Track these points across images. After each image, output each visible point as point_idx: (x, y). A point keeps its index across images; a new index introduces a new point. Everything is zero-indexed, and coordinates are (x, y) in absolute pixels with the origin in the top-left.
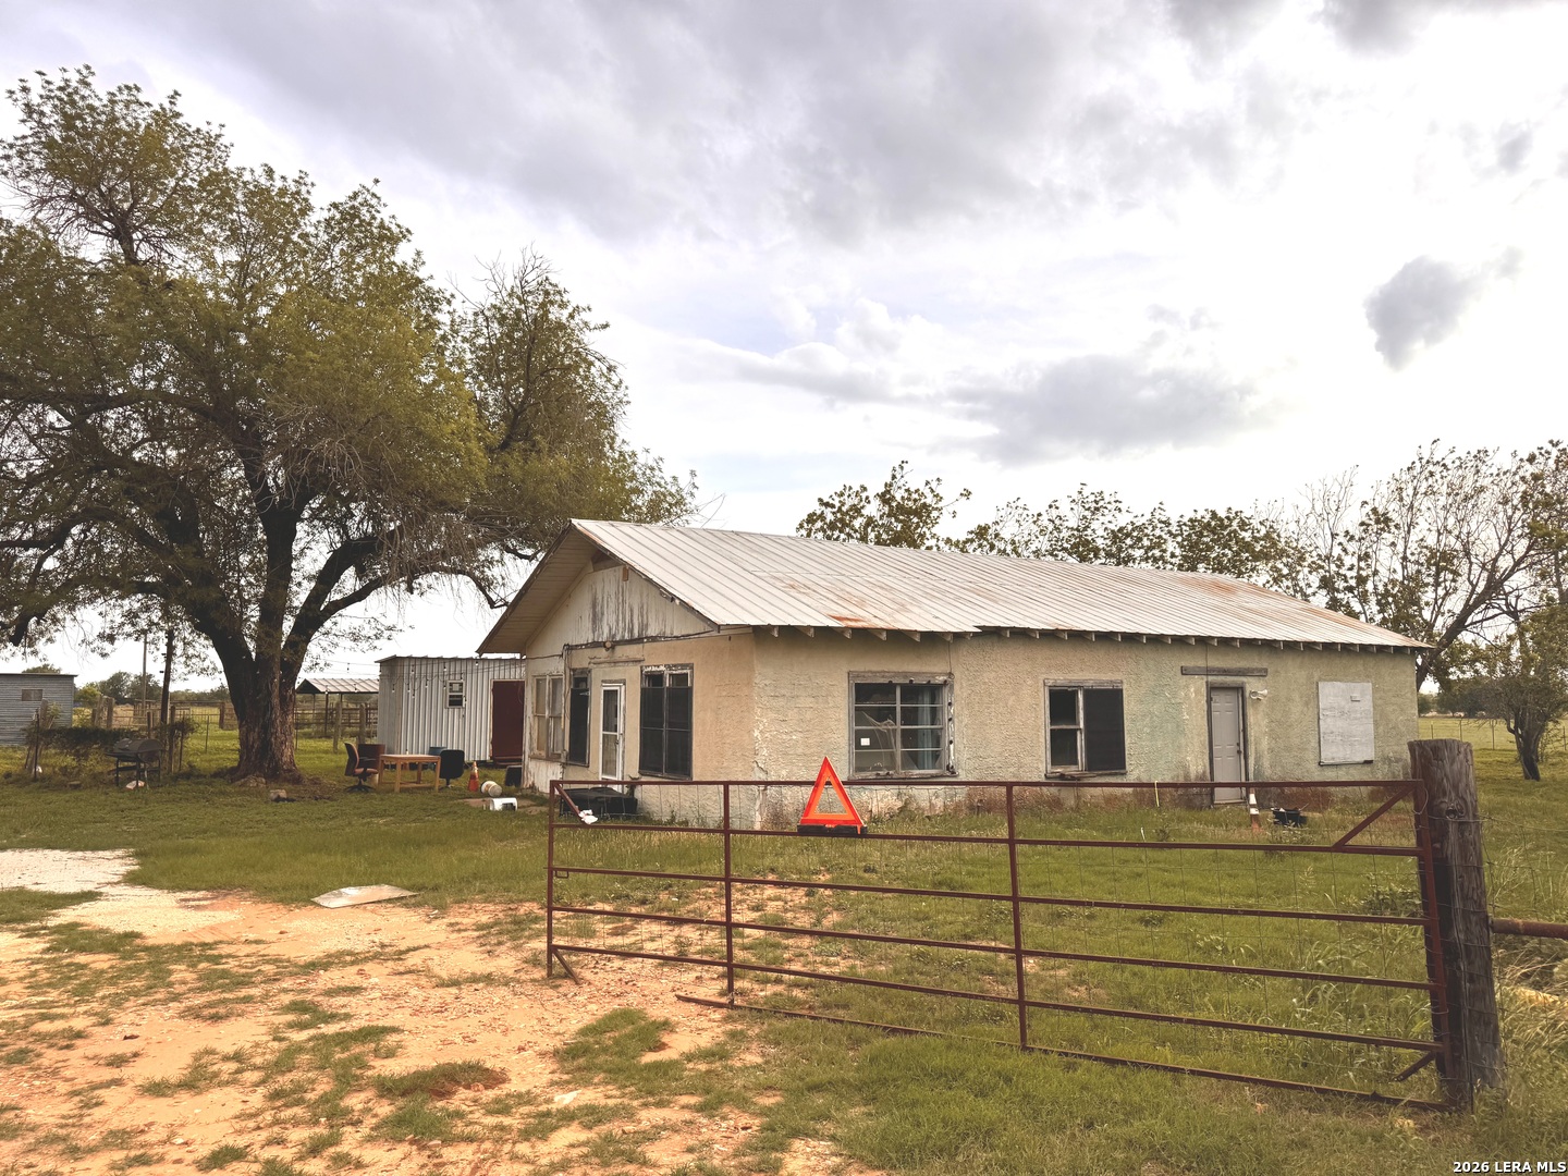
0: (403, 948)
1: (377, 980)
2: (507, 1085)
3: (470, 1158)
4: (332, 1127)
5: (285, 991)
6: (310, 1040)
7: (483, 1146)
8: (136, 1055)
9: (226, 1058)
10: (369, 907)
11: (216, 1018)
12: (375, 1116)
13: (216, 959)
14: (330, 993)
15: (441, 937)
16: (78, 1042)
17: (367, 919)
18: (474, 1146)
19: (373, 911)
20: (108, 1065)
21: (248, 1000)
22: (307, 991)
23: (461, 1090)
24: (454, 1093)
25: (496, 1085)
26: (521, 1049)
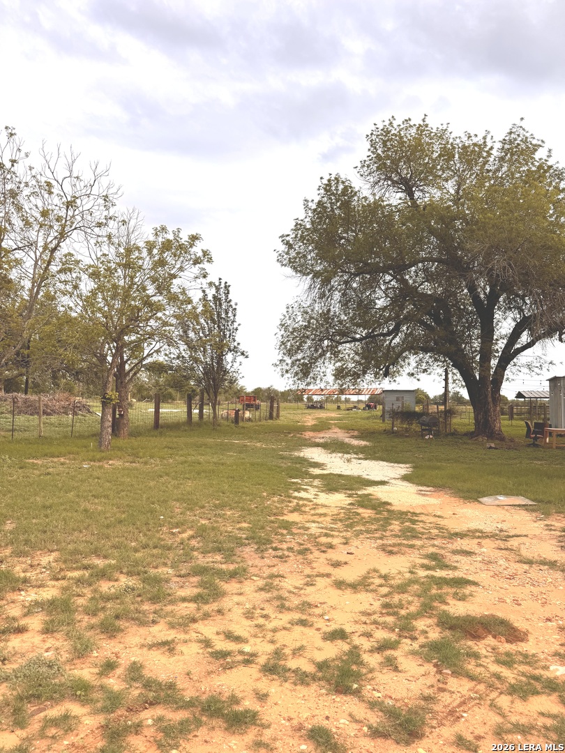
0: (511, 534)
1: (485, 550)
2: (523, 644)
3: (465, 692)
4: (400, 636)
5: (434, 546)
6: (425, 577)
7: (478, 687)
8: (346, 563)
9: (380, 577)
10: (506, 507)
11: (391, 553)
12: (427, 638)
13: (414, 522)
14: (455, 552)
15: (537, 532)
16: (330, 550)
17: (501, 514)
18: (473, 684)
19: (507, 510)
20: (332, 565)
21: (412, 546)
22: (443, 548)
23: (490, 637)
24: (483, 638)
25: (515, 641)
26: (549, 620)
